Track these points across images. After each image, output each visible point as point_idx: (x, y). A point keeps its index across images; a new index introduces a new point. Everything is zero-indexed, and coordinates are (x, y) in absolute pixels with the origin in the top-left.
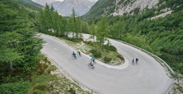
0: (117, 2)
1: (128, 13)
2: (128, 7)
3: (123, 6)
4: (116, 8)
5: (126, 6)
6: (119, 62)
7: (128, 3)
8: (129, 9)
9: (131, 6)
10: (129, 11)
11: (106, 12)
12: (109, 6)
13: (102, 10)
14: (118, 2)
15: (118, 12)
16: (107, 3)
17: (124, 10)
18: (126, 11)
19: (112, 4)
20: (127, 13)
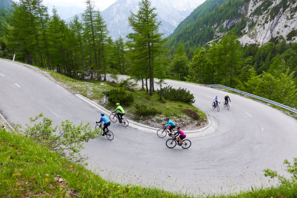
0: (250, 8)
1: (283, 39)
2: (283, 20)
3: (267, 18)
4: (248, 23)
5: (276, 18)
6: (181, 121)
7: (281, 10)
8: (286, 26)
9: (292, 18)
10: (285, 33)
11: (219, 34)
12: (227, 19)
13: (209, 30)
14: (254, 9)
15: (253, 36)
16: (222, 11)
17: (272, 31)
18: (278, 33)
19: (236, 15)
20: (281, 37)
